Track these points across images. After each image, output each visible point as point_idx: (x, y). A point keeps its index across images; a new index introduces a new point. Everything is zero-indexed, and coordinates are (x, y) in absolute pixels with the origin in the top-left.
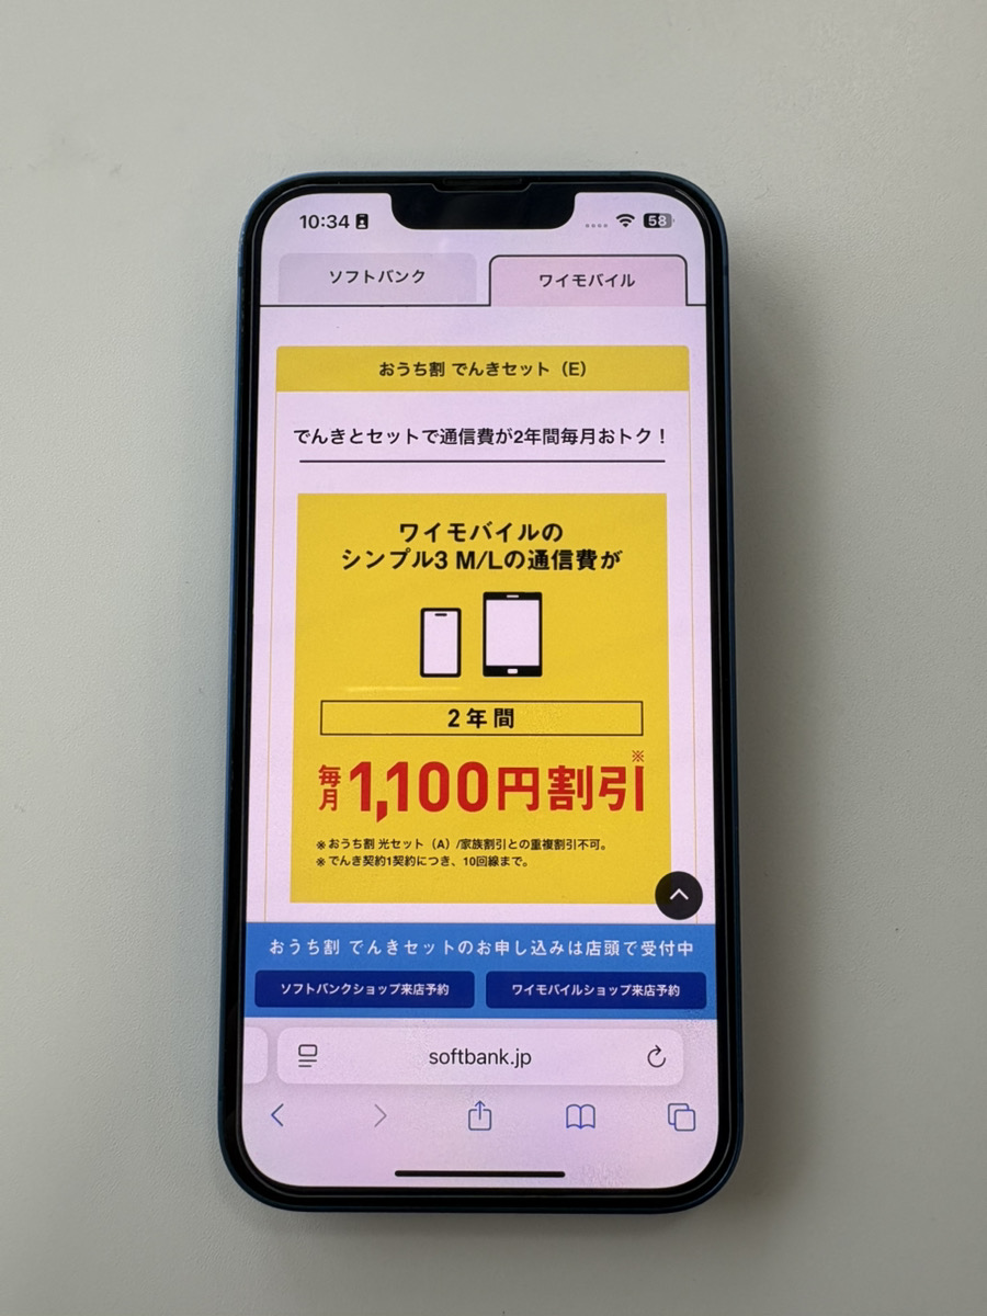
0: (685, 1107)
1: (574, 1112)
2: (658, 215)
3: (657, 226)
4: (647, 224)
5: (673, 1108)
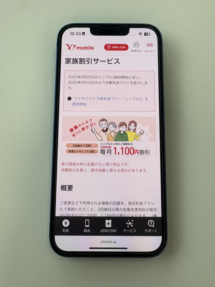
2: (147, 33)
3: (147, 35)
4: (145, 35)
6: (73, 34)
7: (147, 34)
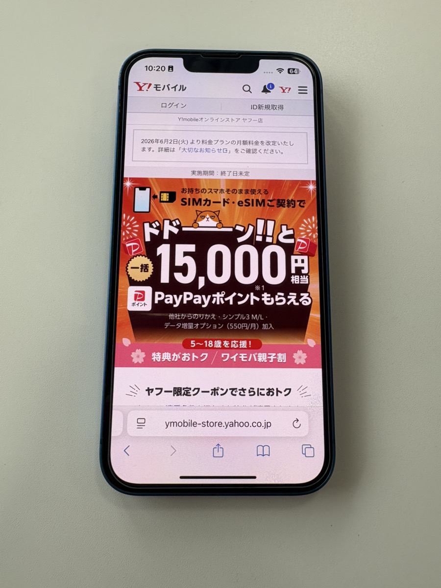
0: (309, 446)
1: (260, 448)
5: (304, 447)
6: (151, 69)
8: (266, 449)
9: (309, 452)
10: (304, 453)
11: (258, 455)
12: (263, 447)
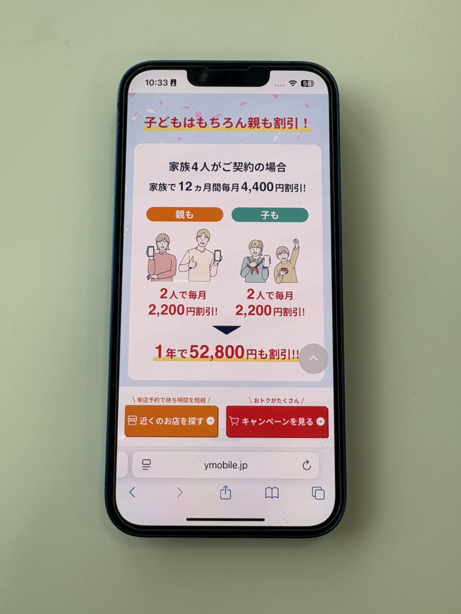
0: (320, 489)
2: (308, 81)
3: (307, 86)
4: (302, 85)
5: (314, 489)
6: (152, 83)
7: (307, 83)
8: (275, 491)
9: (319, 494)
10: (314, 495)
11: (266, 497)
12: (272, 489)
